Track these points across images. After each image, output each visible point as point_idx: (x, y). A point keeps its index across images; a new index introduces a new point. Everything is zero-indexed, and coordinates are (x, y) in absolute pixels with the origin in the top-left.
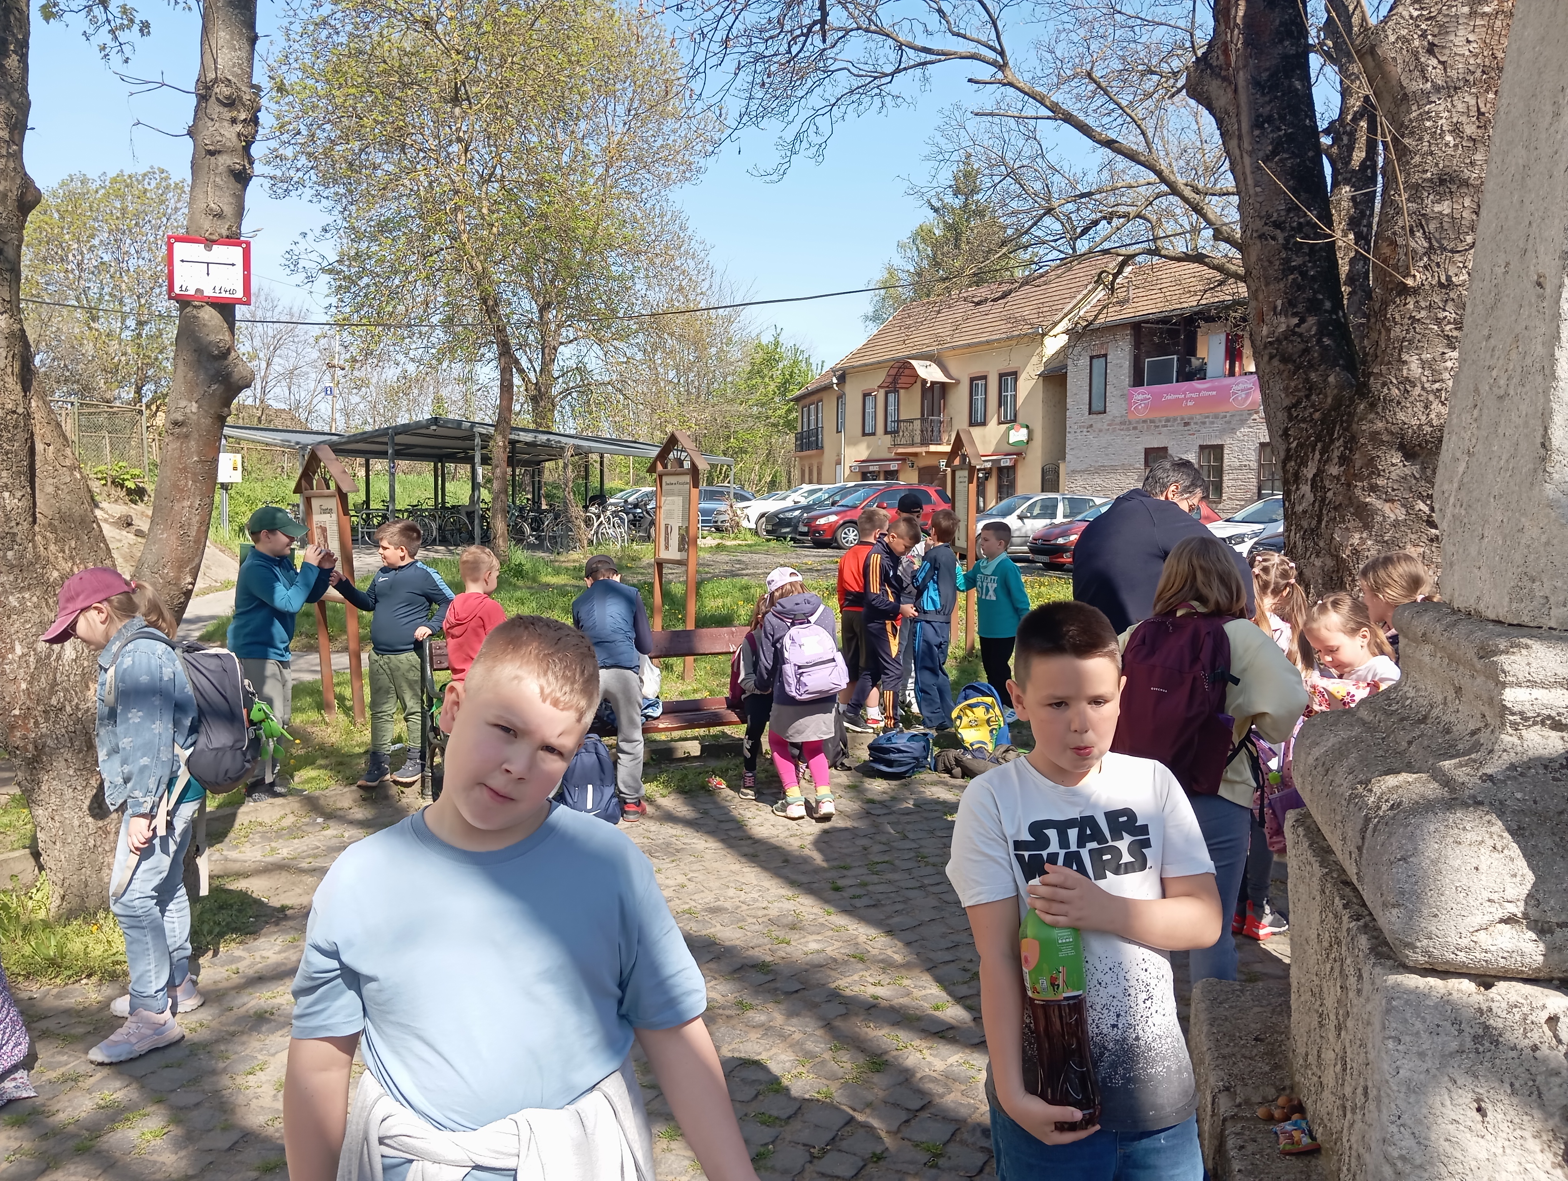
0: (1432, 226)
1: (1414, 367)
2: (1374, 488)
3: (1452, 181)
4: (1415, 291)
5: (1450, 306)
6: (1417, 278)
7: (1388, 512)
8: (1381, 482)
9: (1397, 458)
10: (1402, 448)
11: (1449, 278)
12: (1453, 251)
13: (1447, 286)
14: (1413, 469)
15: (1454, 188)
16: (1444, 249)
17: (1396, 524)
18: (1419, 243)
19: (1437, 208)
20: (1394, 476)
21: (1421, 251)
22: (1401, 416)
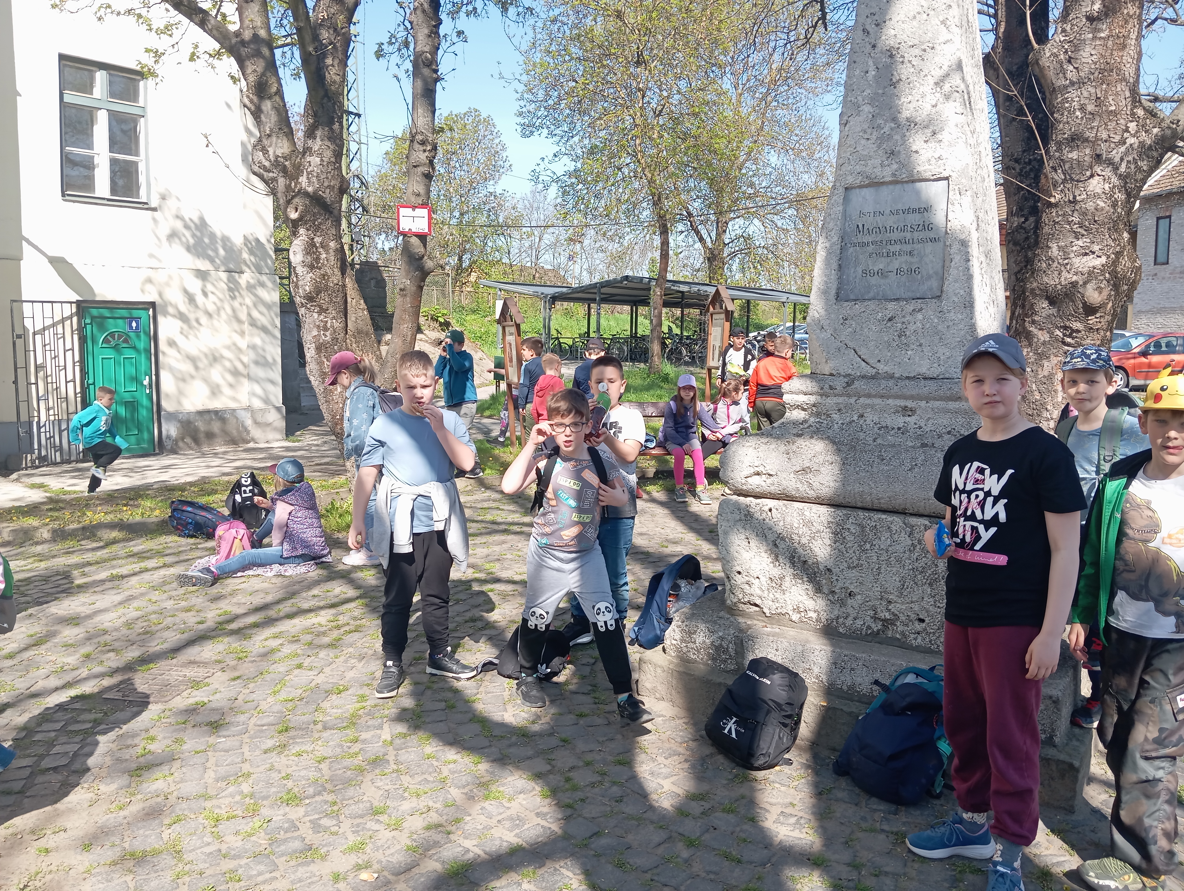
0: (1067, 166)
1: (1054, 251)
2: (1033, 322)
3: (1078, 139)
4: (1056, 205)
5: (1076, 214)
6: (1056, 197)
7: (1040, 337)
8: (1036, 318)
9: (1045, 304)
10: (1048, 298)
11: (1074, 197)
12: (1078, 181)
13: (1074, 202)
14: (1054, 311)
15: (1079, 143)
16: (1072, 179)
17: (1044, 343)
18: (1059, 176)
19: (1070, 155)
20: (1044, 315)
21: (1060, 181)
22: (1046, 279)
